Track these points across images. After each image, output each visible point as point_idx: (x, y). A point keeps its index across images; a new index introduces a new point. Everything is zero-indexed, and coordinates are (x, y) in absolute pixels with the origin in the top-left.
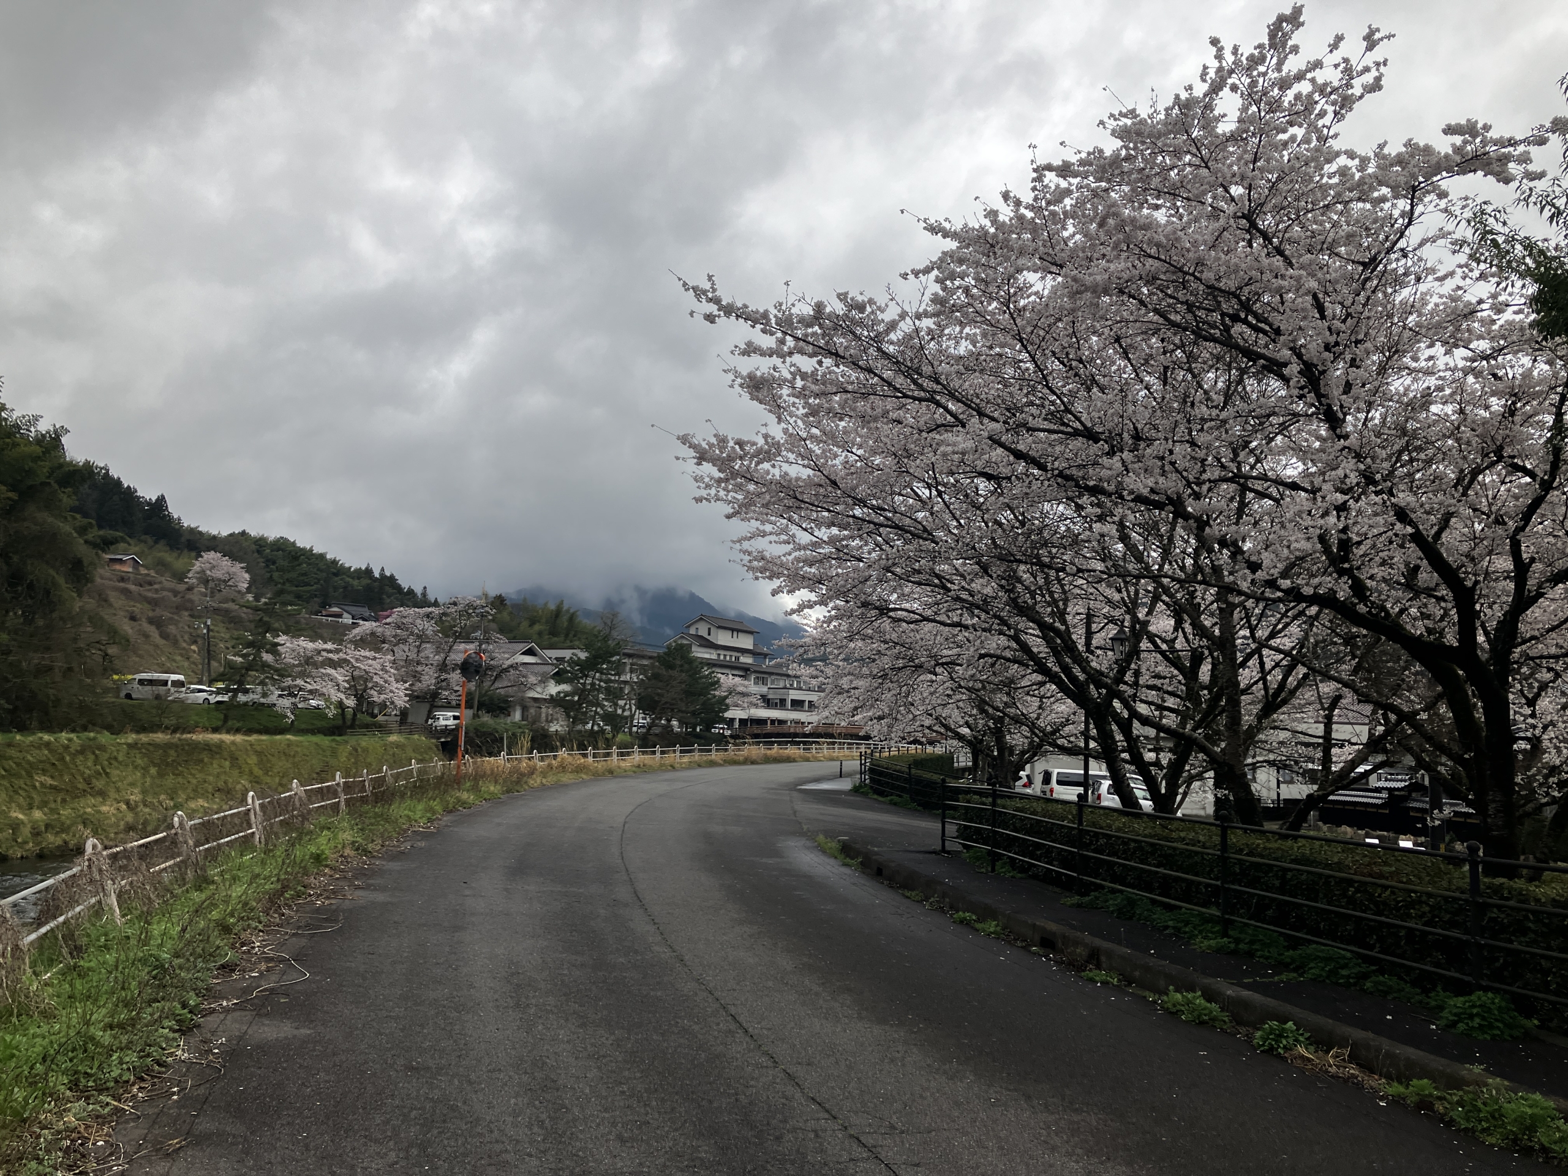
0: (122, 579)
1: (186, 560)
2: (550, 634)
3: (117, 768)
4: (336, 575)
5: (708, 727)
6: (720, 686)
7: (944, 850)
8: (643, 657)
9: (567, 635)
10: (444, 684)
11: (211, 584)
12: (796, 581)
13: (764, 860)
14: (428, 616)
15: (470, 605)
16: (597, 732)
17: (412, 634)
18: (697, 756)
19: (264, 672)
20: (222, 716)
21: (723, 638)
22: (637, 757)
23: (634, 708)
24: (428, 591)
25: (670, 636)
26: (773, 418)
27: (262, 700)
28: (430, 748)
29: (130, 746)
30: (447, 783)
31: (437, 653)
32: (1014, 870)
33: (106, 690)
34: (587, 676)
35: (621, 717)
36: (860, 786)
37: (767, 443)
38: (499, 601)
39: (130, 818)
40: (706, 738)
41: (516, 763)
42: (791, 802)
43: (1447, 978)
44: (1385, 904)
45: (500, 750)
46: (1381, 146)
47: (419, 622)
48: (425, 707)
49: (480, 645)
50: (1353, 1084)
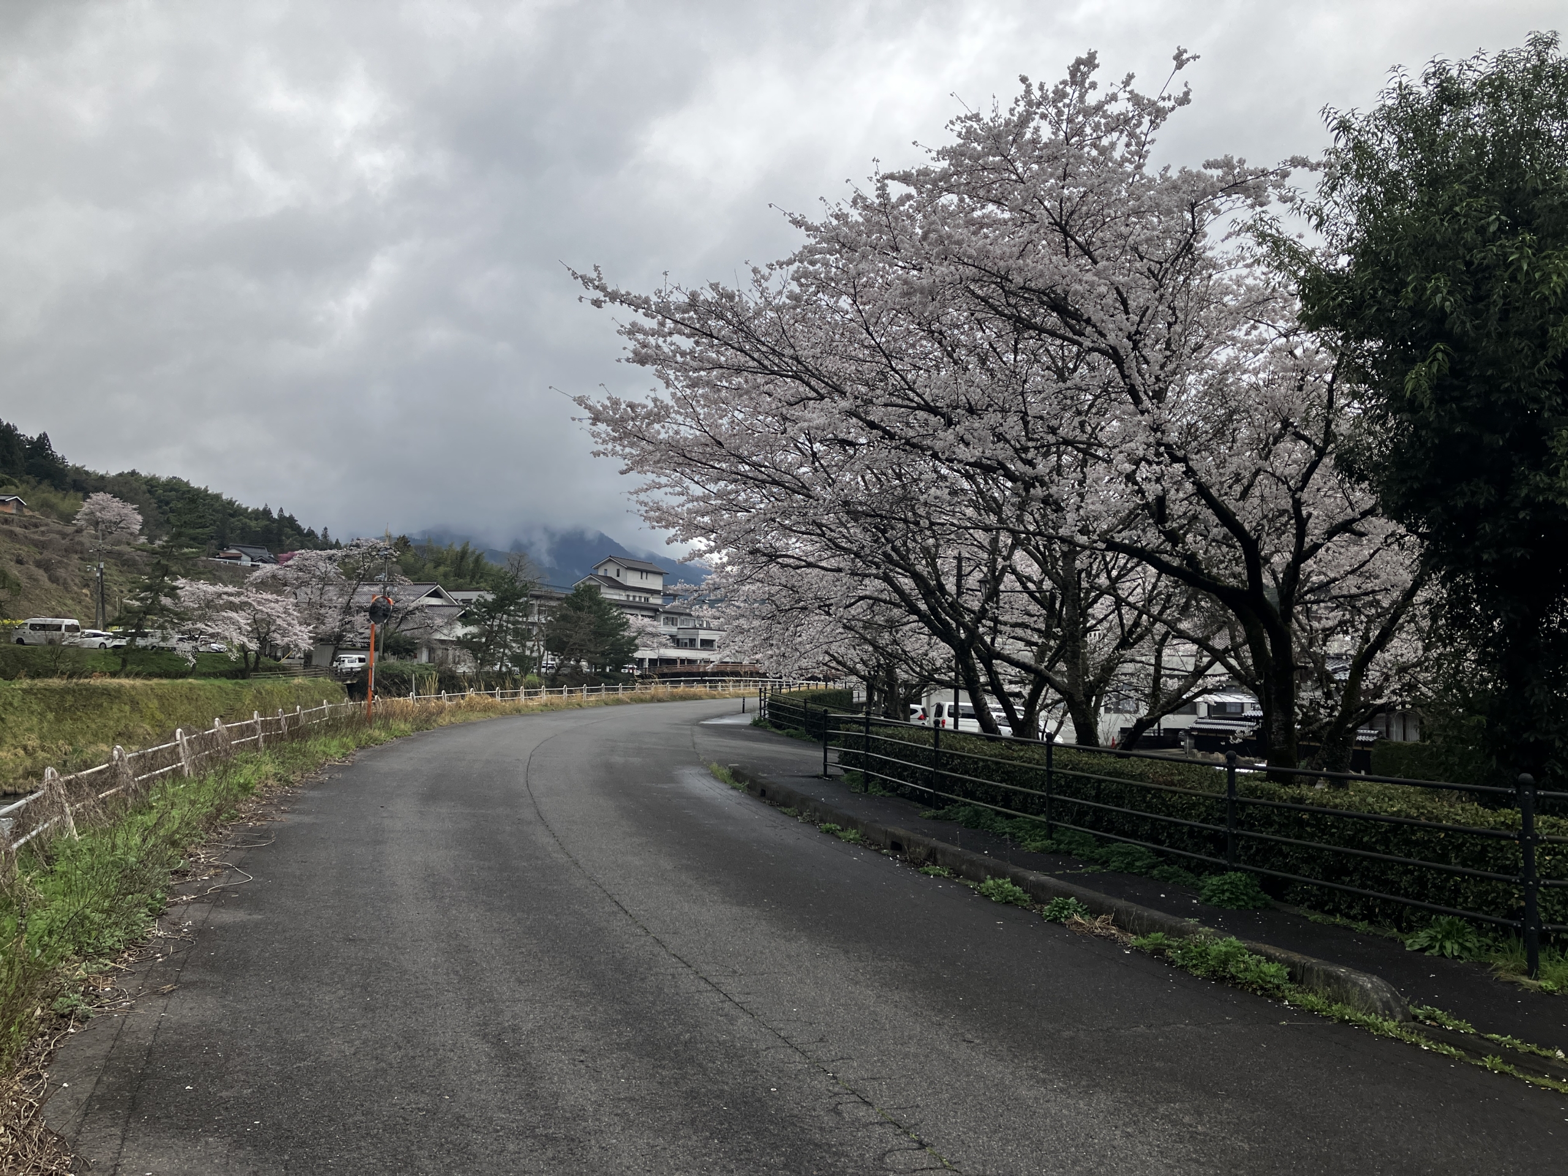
0: (6, 521)
1: (72, 501)
2: (455, 575)
3: (13, 714)
4: (232, 515)
5: (619, 666)
6: (629, 627)
7: (825, 774)
8: (551, 598)
9: (473, 577)
10: (348, 626)
11: (101, 526)
12: (692, 529)
13: (659, 786)
14: (330, 558)
15: (373, 547)
16: (505, 674)
17: (314, 576)
18: (604, 694)
19: (164, 616)
20: (120, 661)
21: (633, 579)
22: (545, 697)
23: (542, 649)
24: (329, 533)
25: (581, 581)
26: (661, 384)
27: (162, 644)
28: (336, 691)
29: (24, 691)
30: (356, 723)
31: (341, 595)
32: (884, 789)
34: (494, 618)
35: (530, 658)
36: (760, 720)
37: (656, 406)
38: (403, 543)
39: (28, 763)
40: (614, 678)
41: (424, 702)
42: (692, 735)
43: (1213, 863)
44: (1173, 806)
45: (409, 691)
46: (1166, 169)
47: (321, 564)
48: (330, 650)
49: (385, 588)
50: (1111, 940)
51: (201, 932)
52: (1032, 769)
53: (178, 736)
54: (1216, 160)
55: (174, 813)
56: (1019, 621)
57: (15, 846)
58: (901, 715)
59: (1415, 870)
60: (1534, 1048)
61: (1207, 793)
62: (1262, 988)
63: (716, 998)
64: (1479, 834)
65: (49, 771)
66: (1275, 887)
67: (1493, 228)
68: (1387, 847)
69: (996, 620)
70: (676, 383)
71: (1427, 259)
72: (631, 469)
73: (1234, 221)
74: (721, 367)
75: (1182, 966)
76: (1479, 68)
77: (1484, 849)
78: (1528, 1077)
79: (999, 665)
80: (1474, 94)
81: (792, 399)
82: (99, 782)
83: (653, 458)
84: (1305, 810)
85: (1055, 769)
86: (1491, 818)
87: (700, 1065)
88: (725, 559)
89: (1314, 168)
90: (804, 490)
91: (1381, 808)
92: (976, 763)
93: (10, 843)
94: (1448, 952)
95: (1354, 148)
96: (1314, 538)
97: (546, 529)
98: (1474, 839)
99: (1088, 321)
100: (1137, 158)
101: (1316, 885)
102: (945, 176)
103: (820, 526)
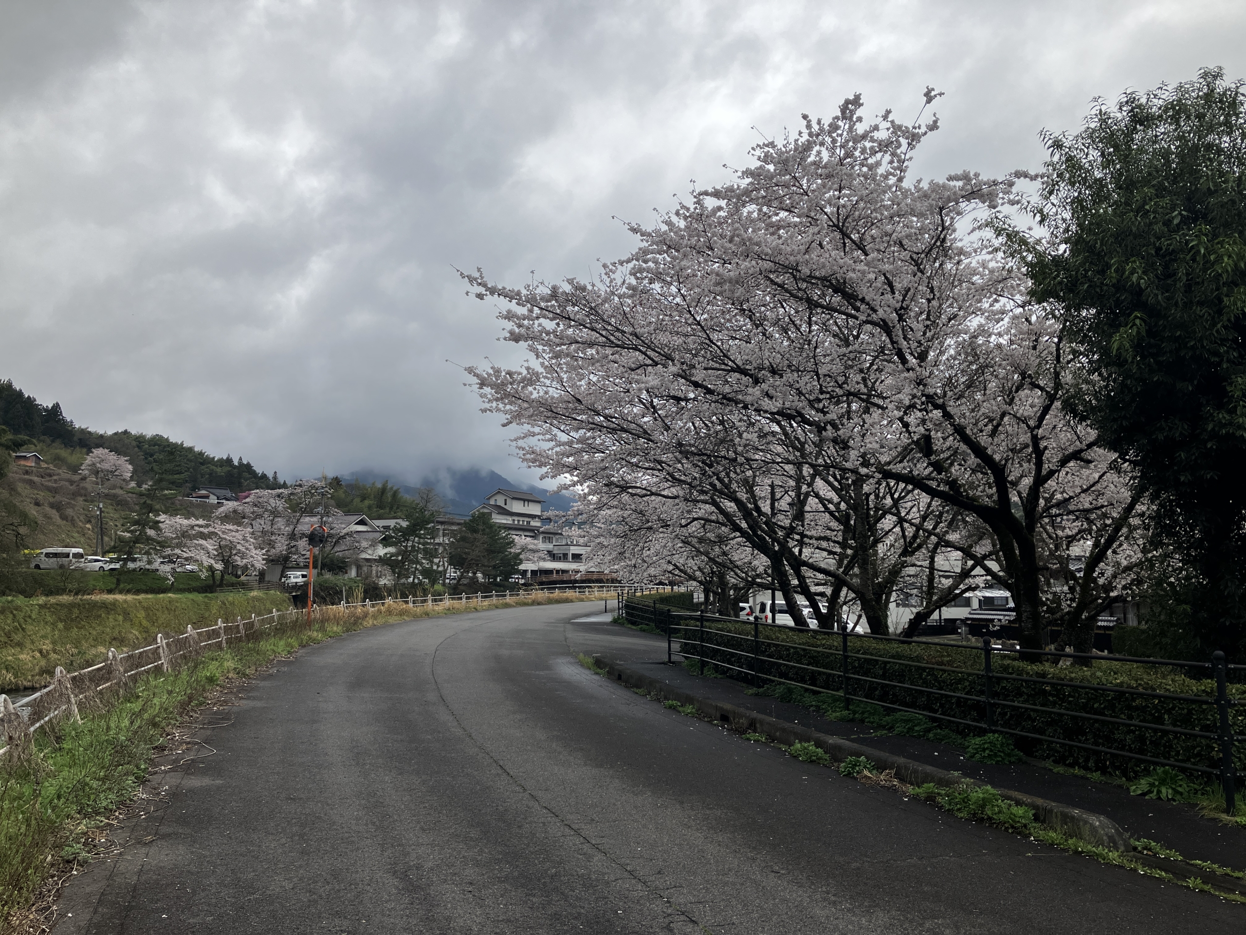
0: (27, 473)
1: (78, 455)
2: (378, 507)
3: (32, 624)
4: (202, 464)
5: (507, 576)
6: (515, 545)
7: (670, 661)
8: (453, 524)
9: (391, 508)
10: (293, 549)
11: (101, 475)
12: (560, 467)
13: (537, 672)
14: (279, 496)
15: (313, 487)
16: (417, 584)
17: (266, 510)
18: (494, 600)
19: (149, 544)
20: (115, 580)
21: (517, 507)
22: (447, 602)
23: (446, 564)
24: (278, 475)
25: (476, 508)
26: (532, 356)
27: (148, 567)
28: (284, 601)
29: (41, 606)
30: (299, 626)
31: (288, 525)
32: (716, 672)
33: (19, 563)
34: (408, 540)
35: (436, 572)
36: (618, 618)
37: (529, 373)
38: (336, 482)
39: (43, 663)
40: (503, 586)
41: (353, 609)
42: (564, 631)
43: (976, 727)
44: (944, 682)
45: (340, 600)
46: (919, 181)
47: (272, 501)
48: (279, 569)
49: (322, 518)
50: (892, 790)
51: (175, 795)
52: (832, 654)
53: (159, 640)
54: (956, 174)
55: (156, 701)
56: (822, 535)
57: (32, 729)
58: (732, 612)
59: (1136, 730)
60: (1228, 870)
61: (970, 671)
62: (1013, 827)
63: (578, 841)
64: (1185, 700)
65: (58, 669)
66: (1026, 746)
67: (1176, 221)
68: (1114, 712)
69: (803, 536)
70: (544, 355)
71: (1126, 246)
72: (511, 422)
73: (975, 219)
74: (577, 342)
75: (949, 810)
76: (1163, 97)
77: (1190, 712)
78: (1222, 894)
79: (806, 572)
80: (1160, 116)
81: (633, 366)
82: (97, 678)
83: (527, 413)
84: (1048, 683)
85: (850, 654)
86: (1195, 687)
87: (562, 893)
88: (586, 491)
89: (1033, 178)
90: (646, 434)
91: (1107, 680)
92: (788, 650)
93: (29, 727)
94: (1163, 795)
95: (1067, 160)
96: (1050, 465)
97: (449, 469)
98: (1181, 704)
99: (863, 300)
100: (899, 172)
101: (1060, 743)
102: (747, 192)
103: (660, 462)
